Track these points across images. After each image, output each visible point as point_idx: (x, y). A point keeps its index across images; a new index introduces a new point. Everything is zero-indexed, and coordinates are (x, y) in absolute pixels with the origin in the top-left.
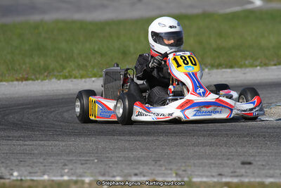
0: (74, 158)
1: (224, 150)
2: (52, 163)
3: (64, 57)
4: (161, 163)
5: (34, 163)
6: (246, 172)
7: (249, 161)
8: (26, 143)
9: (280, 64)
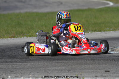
0: (34, 70)
1: (97, 66)
2: (25, 72)
3: (29, 28)
4: (71, 71)
5: (17, 72)
6: (107, 75)
7: (108, 70)
8: (14, 64)
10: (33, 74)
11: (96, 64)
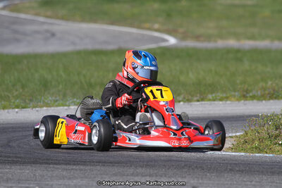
0: (13, 185)
9: (203, 100)
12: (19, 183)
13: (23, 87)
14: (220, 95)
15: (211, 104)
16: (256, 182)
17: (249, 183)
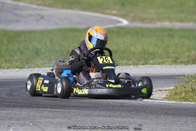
0: (15, 122)
1: (119, 120)
9: (146, 64)
10: (14, 128)
11: (117, 117)
12: (19, 121)
13: (21, 53)
14: (158, 60)
15: (151, 67)
16: (183, 122)
17: (178, 123)
